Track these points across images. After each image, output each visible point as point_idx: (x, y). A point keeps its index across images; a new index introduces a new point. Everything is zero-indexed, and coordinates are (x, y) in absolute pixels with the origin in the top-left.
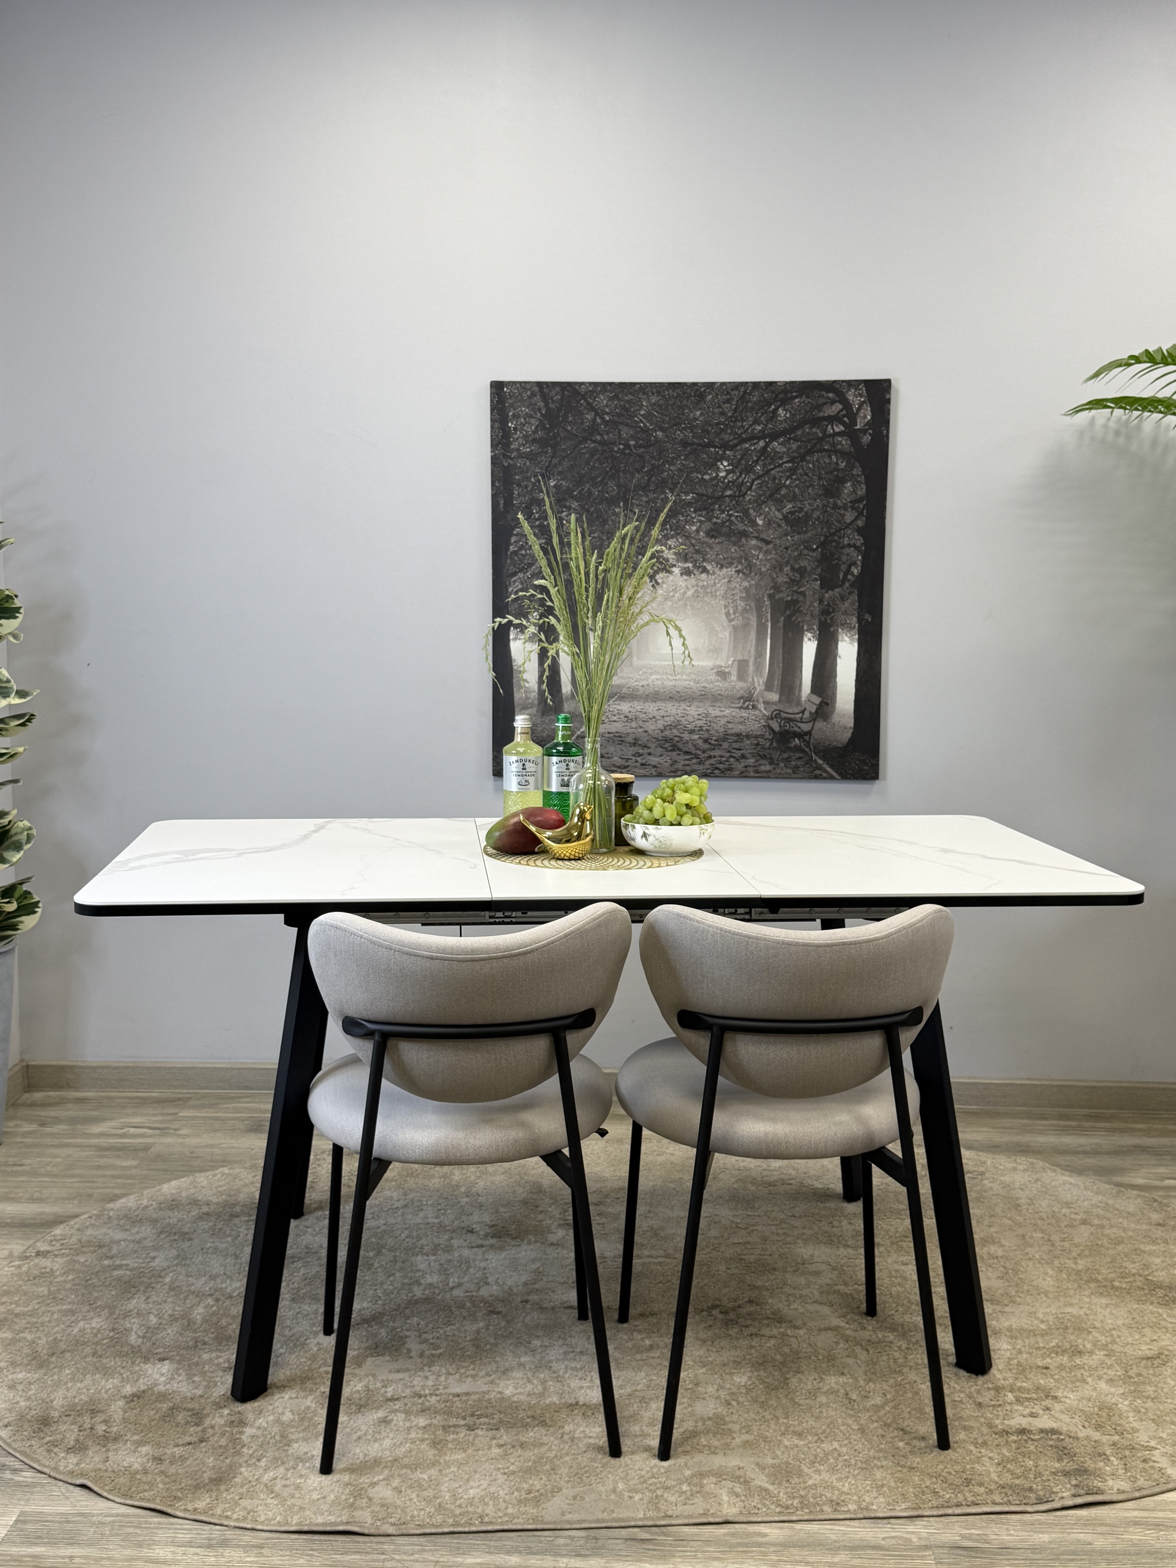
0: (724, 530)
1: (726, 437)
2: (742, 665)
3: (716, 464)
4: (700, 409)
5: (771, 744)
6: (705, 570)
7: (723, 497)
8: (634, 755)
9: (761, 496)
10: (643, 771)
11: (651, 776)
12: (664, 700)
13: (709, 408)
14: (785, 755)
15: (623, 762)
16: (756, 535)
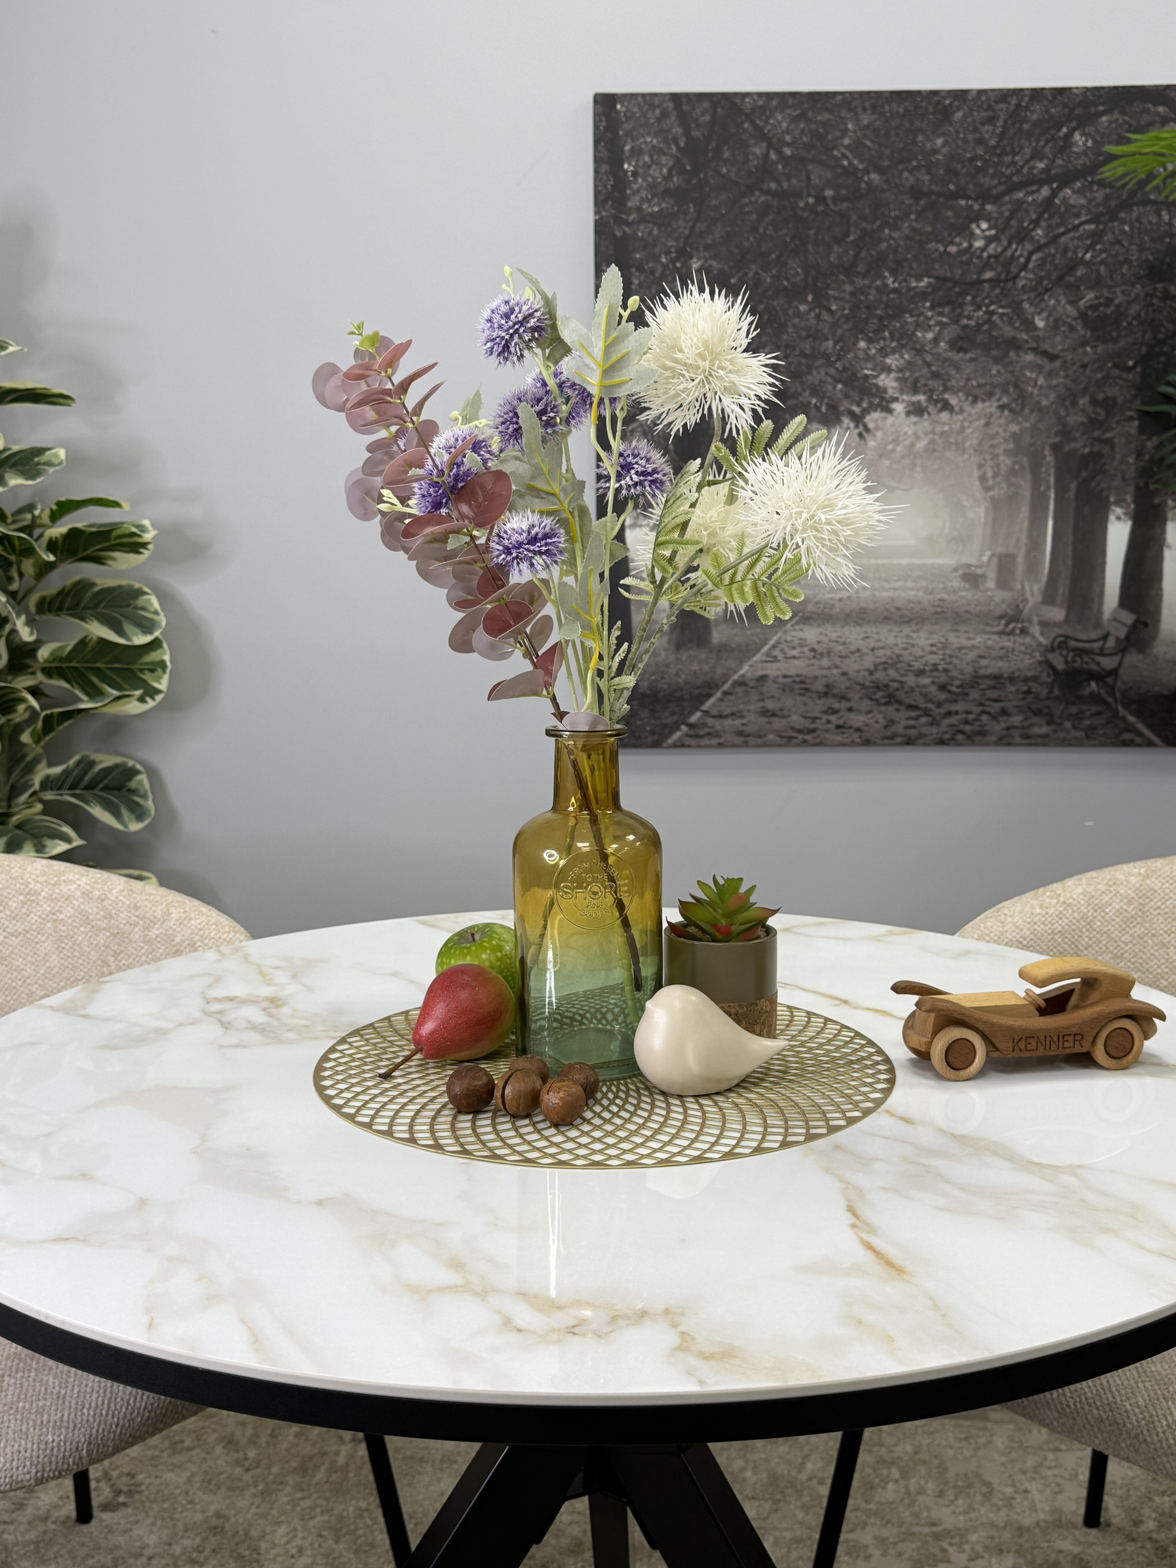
0: (980, 338)
1: (986, 181)
2: (1005, 564)
3: (968, 227)
4: (943, 134)
5: (1051, 692)
6: (946, 406)
7: (979, 282)
8: (825, 712)
9: (1042, 279)
10: (838, 738)
11: (853, 744)
12: (874, 622)
13: (957, 132)
14: (1074, 710)
15: (807, 724)
16: (1034, 345)
